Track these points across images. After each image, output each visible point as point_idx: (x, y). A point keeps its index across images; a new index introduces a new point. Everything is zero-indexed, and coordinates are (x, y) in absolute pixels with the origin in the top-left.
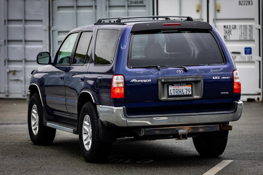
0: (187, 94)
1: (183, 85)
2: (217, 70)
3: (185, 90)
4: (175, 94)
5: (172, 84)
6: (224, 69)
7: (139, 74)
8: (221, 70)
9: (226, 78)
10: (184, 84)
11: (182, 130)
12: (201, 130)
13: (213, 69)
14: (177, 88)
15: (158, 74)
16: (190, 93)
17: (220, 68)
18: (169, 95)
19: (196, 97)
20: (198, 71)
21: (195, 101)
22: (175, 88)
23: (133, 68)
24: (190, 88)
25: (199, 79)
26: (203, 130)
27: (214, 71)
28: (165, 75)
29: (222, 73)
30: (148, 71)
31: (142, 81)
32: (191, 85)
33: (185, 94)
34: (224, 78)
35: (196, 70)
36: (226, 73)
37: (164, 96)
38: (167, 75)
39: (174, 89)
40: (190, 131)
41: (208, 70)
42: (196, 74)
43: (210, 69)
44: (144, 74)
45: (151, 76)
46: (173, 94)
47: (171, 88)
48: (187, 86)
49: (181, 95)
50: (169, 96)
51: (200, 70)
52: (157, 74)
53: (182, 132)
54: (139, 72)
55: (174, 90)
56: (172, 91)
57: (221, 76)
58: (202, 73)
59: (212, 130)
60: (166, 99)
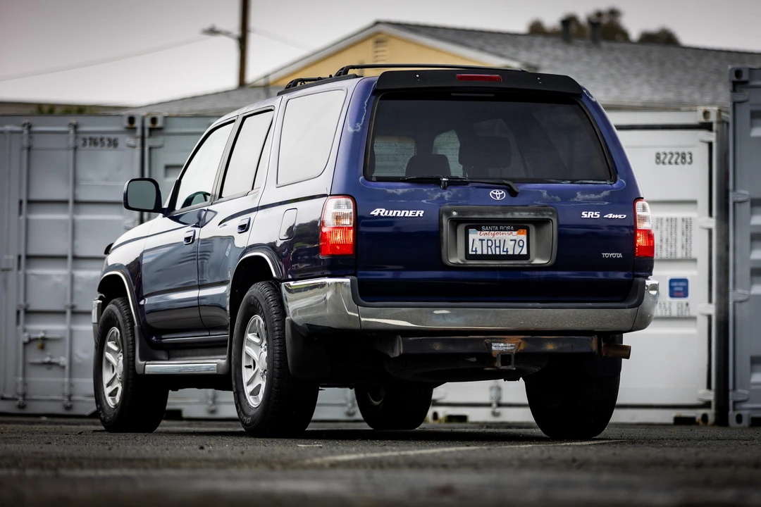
0: (516, 253)
1: (505, 230)
2: (593, 197)
3: (511, 242)
4: (485, 252)
5: (479, 225)
7: (394, 196)
8: (603, 195)
9: (616, 216)
10: (508, 227)
11: (502, 344)
12: (550, 347)
13: (583, 192)
14: (490, 237)
15: (442, 197)
16: (524, 252)
17: (602, 191)
18: (470, 253)
19: (538, 261)
20: (545, 194)
22: (486, 237)
23: (378, 181)
24: (524, 237)
25: (546, 216)
26: (556, 348)
27: (587, 197)
28: (460, 202)
29: (606, 203)
30: (416, 190)
31: (400, 213)
32: (525, 230)
33: (510, 252)
34: (610, 216)
35: (538, 193)
37: (456, 255)
39: (482, 237)
40: (522, 347)
42: (539, 203)
43: (577, 191)
44: (405, 196)
45: (424, 201)
46: (479, 252)
47: (474, 236)
48: (515, 233)
49: (500, 255)
50: (468, 257)
52: (439, 199)
53: (501, 349)
54: (395, 191)
55: (482, 240)
56: (478, 244)
57: (604, 211)
58: (554, 200)
59: (578, 350)
60: (460, 262)
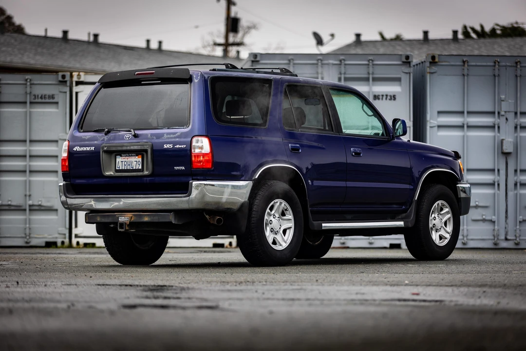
0: (137, 168)
1: (132, 156)
2: (172, 136)
3: (135, 162)
4: (123, 168)
5: (121, 153)
6: (182, 133)
7: (84, 140)
8: (177, 135)
9: (181, 146)
10: (133, 154)
11: (123, 218)
12: (146, 219)
13: (168, 134)
14: (126, 160)
15: (104, 140)
16: (140, 168)
17: (177, 133)
18: (117, 169)
19: (146, 173)
20: (149, 136)
21: (145, 179)
22: (124, 160)
23: (83, 132)
24: (140, 159)
25: (145, 147)
26: (149, 219)
27: (169, 136)
28: (111, 142)
29: (177, 139)
30: (94, 136)
31: (85, 149)
32: (140, 156)
33: (134, 168)
34: (178, 146)
35: (147, 135)
36: (182, 140)
37: (111, 170)
38: (113, 141)
39: (122, 160)
40: (132, 219)
41: (162, 135)
42: (145, 141)
43: (165, 133)
44: (89, 140)
45: (96, 142)
46: (121, 168)
47: (119, 159)
48: (137, 157)
49: (130, 169)
51: (152, 135)
52: (102, 140)
53: (123, 220)
54: (85, 137)
55: (122, 162)
56: (120, 164)
57: (175, 144)
58: (153, 139)
59: (162, 220)
60: (112, 174)
